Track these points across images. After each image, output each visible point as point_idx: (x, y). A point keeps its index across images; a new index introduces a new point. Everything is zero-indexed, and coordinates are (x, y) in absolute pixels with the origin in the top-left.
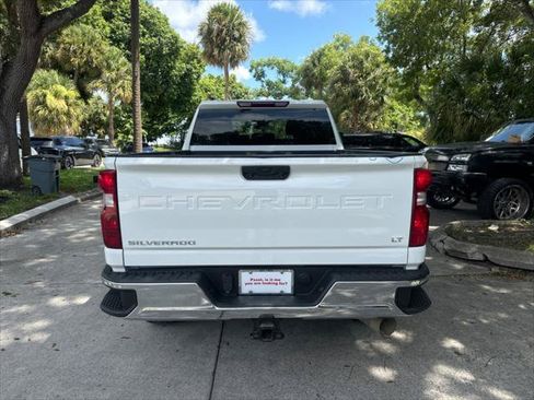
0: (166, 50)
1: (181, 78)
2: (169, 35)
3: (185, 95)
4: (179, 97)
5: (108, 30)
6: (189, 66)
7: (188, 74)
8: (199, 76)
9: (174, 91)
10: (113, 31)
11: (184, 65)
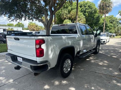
0: (93, 12)
1: (97, 18)
2: (94, 8)
3: (98, 22)
4: (96, 22)
5: (80, 9)
6: (99, 15)
7: (99, 17)
8: (101, 17)
9: (95, 21)
10: (81, 10)
11: (98, 15)
